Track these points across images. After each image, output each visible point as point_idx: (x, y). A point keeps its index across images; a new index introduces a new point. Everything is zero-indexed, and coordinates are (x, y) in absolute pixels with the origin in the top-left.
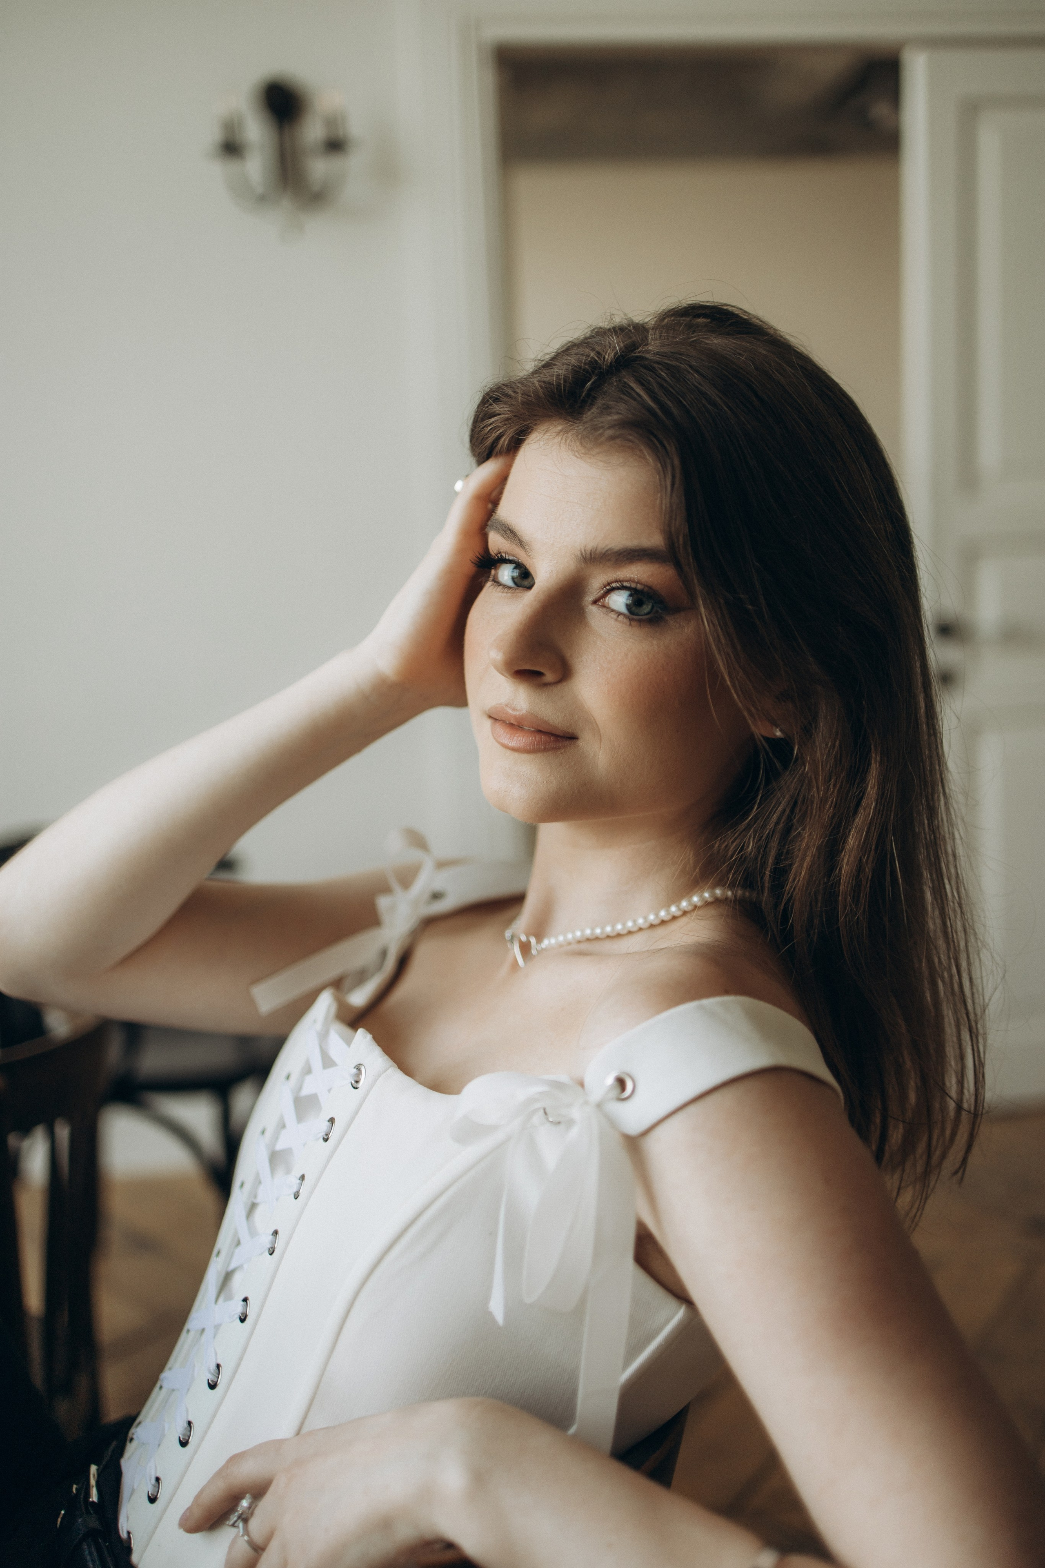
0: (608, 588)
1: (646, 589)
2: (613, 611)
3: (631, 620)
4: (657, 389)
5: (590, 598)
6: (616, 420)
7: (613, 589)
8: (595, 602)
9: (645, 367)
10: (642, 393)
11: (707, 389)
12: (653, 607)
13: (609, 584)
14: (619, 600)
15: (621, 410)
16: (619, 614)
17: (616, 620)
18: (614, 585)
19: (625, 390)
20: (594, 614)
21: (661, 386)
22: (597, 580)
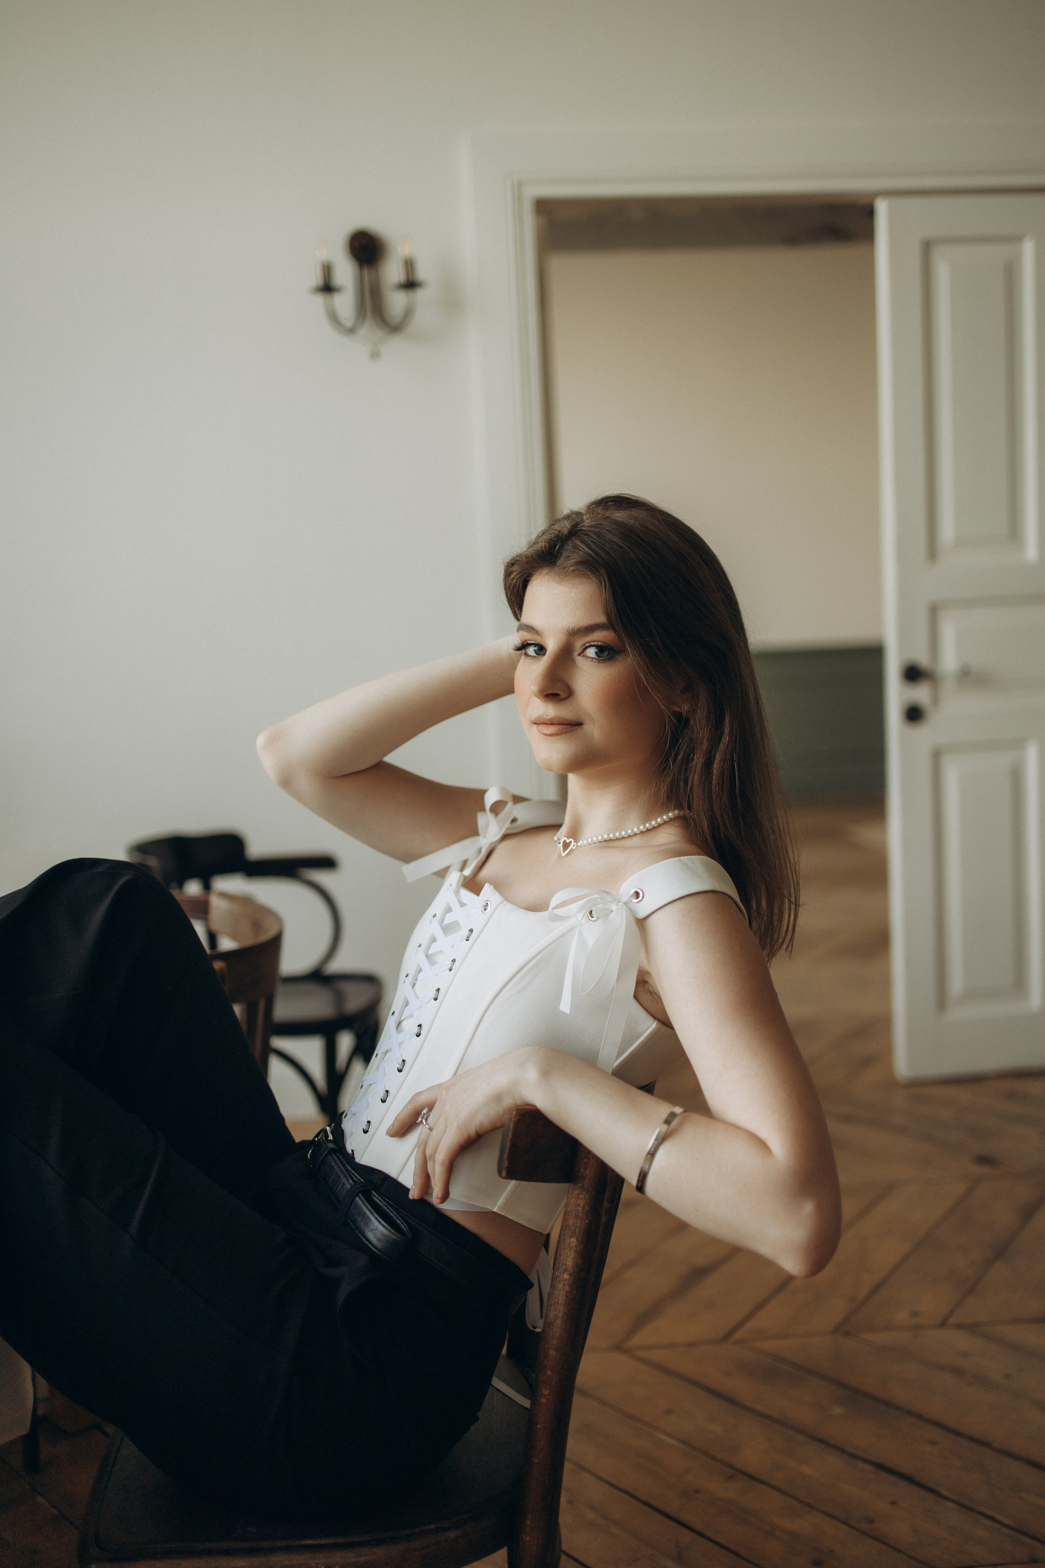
0: (584, 647)
1: (603, 644)
2: (589, 657)
3: (599, 660)
4: (591, 544)
5: (576, 654)
6: (573, 562)
7: (587, 647)
8: (579, 655)
9: (584, 534)
10: (584, 547)
11: (616, 539)
12: (609, 653)
13: (584, 645)
14: (591, 652)
15: (575, 558)
16: (593, 658)
17: (592, 661)
18: (587, 645)
19: (576, 547)
20: (580, 660)
21: (593, 542)
22: (579, 644)
